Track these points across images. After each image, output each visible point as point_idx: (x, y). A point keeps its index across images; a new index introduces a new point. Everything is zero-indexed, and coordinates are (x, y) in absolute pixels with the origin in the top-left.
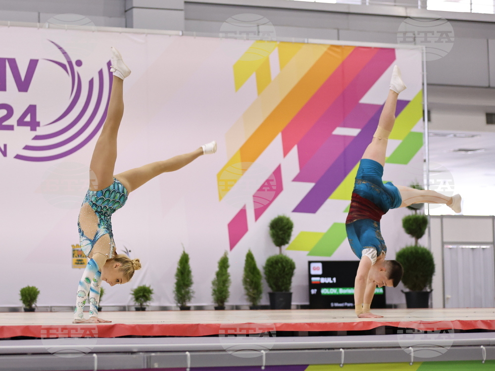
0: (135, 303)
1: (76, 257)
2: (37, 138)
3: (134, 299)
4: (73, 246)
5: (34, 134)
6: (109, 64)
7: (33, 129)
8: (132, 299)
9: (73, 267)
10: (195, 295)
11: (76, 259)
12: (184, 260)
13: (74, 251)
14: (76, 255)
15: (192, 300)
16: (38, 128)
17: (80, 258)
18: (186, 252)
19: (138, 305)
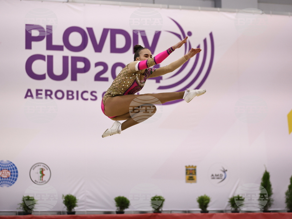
0: (232, 209)
1: (189, 174)
2: (161, 88)
3: (230, 206)
4: (186, 166)
5: (158, 85)
6: (211, 35)
7: (158, 81)
8: (228, 205)
9: (187, 182)
10: (274, 202)
11: (188, 176)
12: (266, 177)
13: (187, 170)
14: (188, 173)
15: (272, 206)
16: (161, 81)
17: (191, 176)
18: (268, 171)
19: (233, 209)
